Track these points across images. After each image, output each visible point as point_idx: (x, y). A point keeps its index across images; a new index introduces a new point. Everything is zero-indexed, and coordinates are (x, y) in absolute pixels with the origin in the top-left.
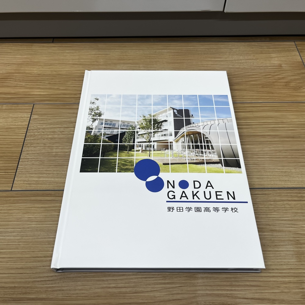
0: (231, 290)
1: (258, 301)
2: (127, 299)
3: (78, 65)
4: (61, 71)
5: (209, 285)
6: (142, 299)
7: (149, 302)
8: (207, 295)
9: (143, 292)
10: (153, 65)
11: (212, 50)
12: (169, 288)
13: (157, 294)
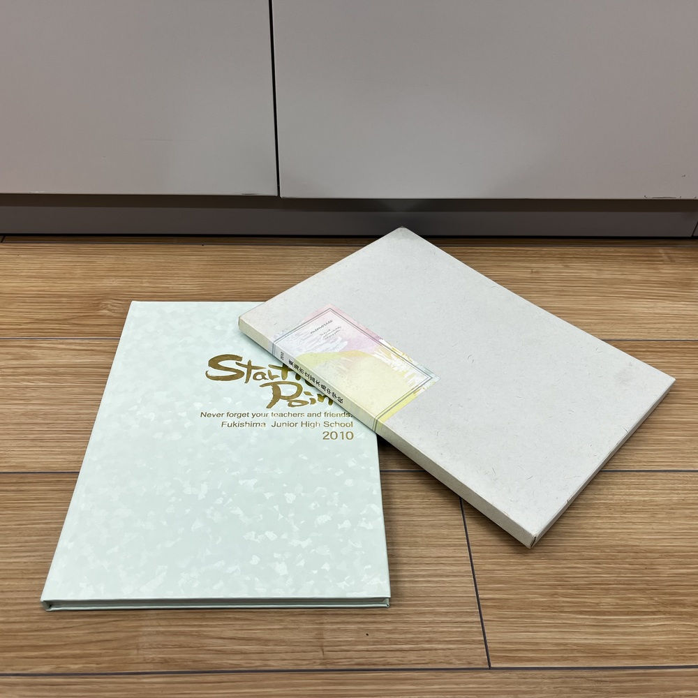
0: (201, 626)
1: (241, 641)
2: (20, 639)
3: (35, 278)
4: (5, 287)
5: (166, 619)
6: (44, 641)
7: (56, 645)
8: (158, 633)
9: (49, 630)
10: (167, 279)
11: (274, 258)
12: (96, 624)
13: (71, 633)
